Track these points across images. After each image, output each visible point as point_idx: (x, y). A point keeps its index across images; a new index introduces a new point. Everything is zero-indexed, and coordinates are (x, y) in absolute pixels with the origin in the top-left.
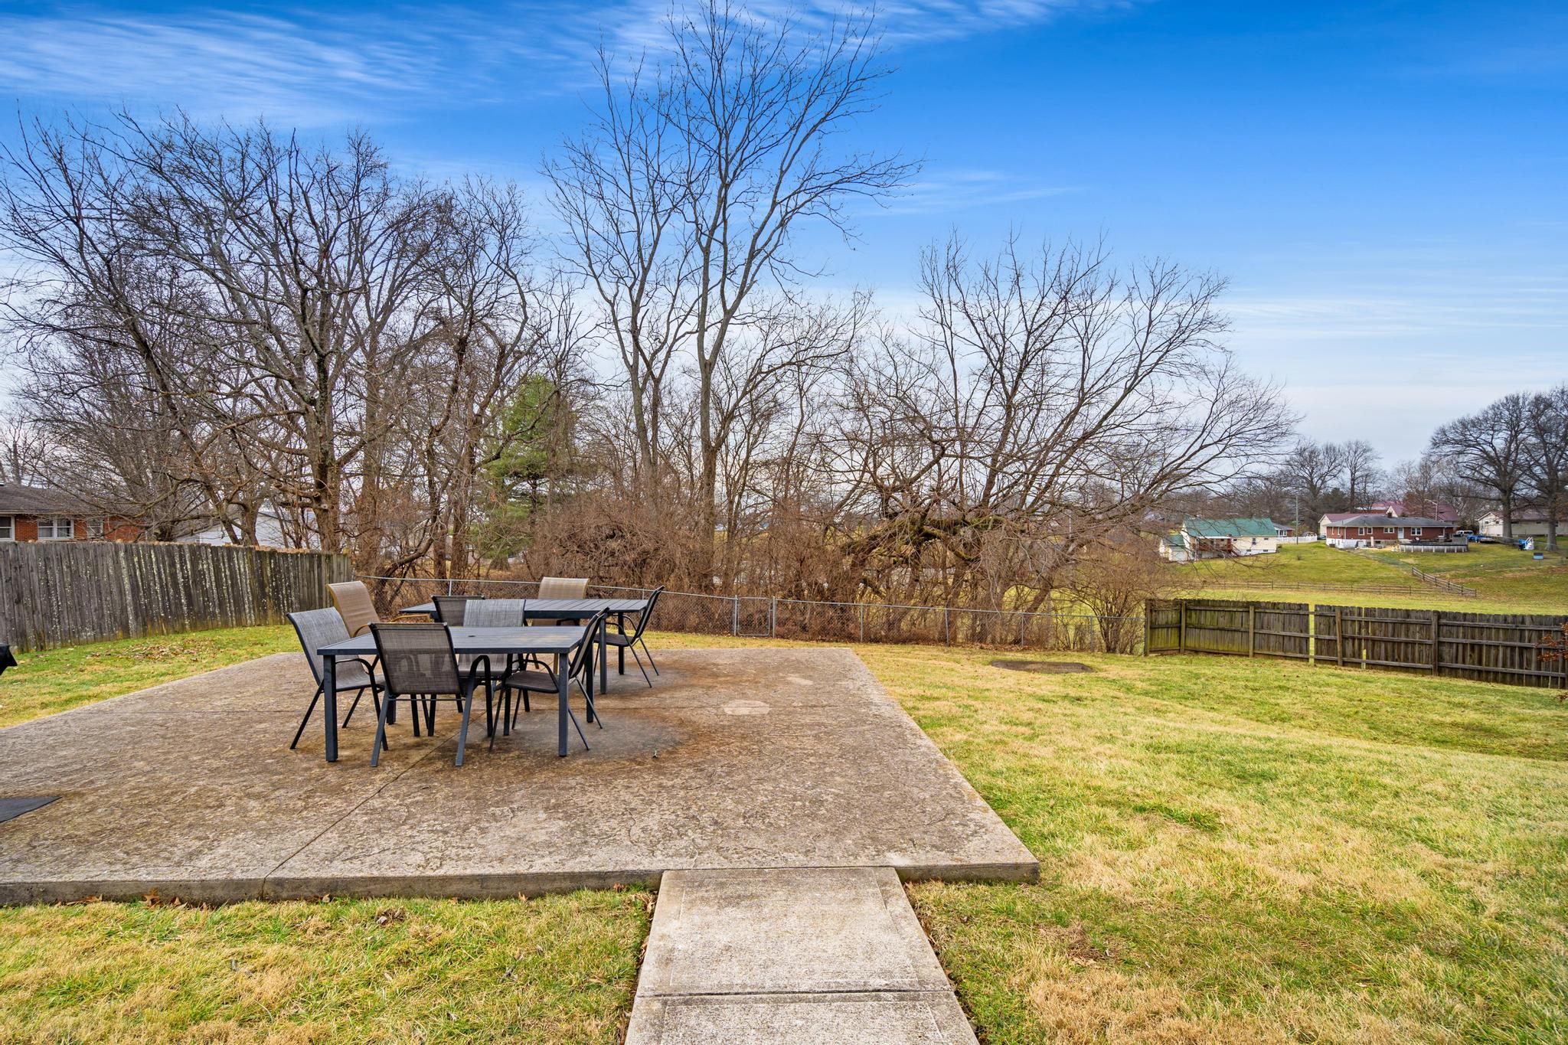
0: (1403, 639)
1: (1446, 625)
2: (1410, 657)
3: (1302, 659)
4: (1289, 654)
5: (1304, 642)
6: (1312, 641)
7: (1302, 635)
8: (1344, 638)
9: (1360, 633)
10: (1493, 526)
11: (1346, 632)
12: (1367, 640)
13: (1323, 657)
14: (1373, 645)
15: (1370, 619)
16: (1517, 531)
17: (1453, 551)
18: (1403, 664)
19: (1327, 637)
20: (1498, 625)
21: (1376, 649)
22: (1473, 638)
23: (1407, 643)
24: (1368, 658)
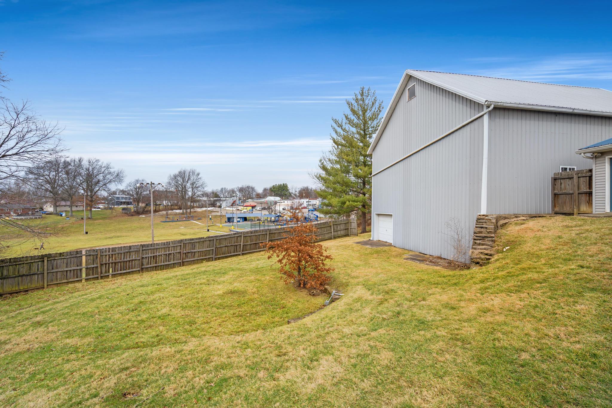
0: (128, 259)
1: (145, 250)
2: (131, 267)
3: (78, 281)
4: (71, 280)
5: (79, 271)
6: (84, 270)
7: (79, 268)
8: (102, 265)
9: (109, 260)
10: (49, 208)
11: (102, 261)
12: (112, 263)
13: (90, 277)
14: (115, 265)
15: (114, 253)
16: (59, 209)
17: (37, 218)
18: (128, 271)
19: (92, 266)
20: (162, 247)
21: (116, 266)
22: (154, 253)
23: (129, 261)
24: (112, 272)
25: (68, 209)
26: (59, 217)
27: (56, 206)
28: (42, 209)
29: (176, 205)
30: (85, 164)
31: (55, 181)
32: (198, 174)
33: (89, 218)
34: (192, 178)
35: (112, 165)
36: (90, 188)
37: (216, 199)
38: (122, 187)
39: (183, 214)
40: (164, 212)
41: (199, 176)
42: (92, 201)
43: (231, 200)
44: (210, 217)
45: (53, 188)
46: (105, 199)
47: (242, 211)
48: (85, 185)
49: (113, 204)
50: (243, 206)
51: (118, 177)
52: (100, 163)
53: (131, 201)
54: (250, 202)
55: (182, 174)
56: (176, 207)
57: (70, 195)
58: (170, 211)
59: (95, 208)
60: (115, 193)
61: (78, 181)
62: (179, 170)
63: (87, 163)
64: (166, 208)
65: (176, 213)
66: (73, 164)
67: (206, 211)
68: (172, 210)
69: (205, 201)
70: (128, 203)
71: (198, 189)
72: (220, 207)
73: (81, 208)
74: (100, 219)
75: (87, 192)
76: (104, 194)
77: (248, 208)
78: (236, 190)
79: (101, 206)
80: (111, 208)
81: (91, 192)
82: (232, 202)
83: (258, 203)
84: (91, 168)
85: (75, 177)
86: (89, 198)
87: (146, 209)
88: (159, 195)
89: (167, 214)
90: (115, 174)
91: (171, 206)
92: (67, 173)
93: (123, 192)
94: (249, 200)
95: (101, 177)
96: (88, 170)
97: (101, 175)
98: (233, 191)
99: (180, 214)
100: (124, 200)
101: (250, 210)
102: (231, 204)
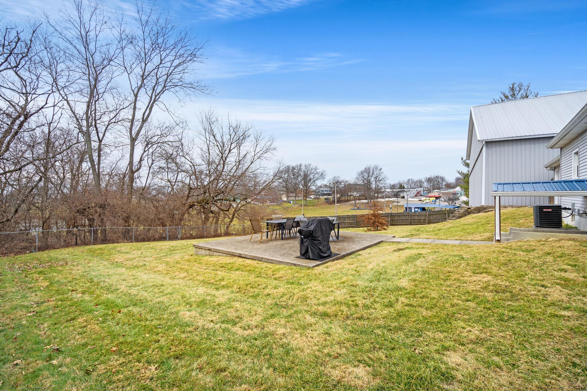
10: (284, 198)
16: (289, 199)
25: (294, 199)
26: (289, 204)
27: (288, 197)
28: (281, 198)
29: (364, 196)
30: (303, 168)
31: (287, 181)
32: (381, 169)
33: (305, 205)
34: (375, 173)
35: (318, 167)
36: (306, 185)
37: (399, 190)
38: (325, 182)
39: (368, 203)
40: (353, 202)
41: (381, 171)
42: (306, 193)
43: (415, 191)
44: (391, 206)
45: (286, 185)
46: (314, 191)
47: (425, 202)
48: (303, 182)
49: (319, 195)
50: (426, 197)
51: (322, 176)
52: (311, 167)
53: (331, 192)
54: (436, 193)
55: (367, 170)
56: (363, 198)
57: (295, 189)
58: (357, 201)
59: (309, 198)
60: (321, 187)
61: (299, 180)
62: (365, 167)
63: (304, 167)
64: (355, 199)
65: (363, 202)
66: (296, 168)
67: (388, 201)
68: (360, 200)
69: (388, 192)
70: (329, 195)
71: (381, 182)
72: (403, 197)
73: (300, 198)
74: (312, 206)
75: (304, 188)
76: (314, 188)
77: (430, 198)
78: (423, 180)
79: (312, 197)
80: (318, 198)
81: (306, 187)
82: (415, 193)
83: (443, 194)
84: (306, 171)
85: (298, 177)
86: (305, 191)
87: (341, 199)
88: (350, 187)
89: (355, 203)
90: (321, 174)
91: (359, 196)
92: (294, 175)
93: (326, 186)
94: (436, 190)
95: (311, 176)
96: (304, 172)
97: (312, 175)
98: (421, 182)
99: (365, 203)
100: (326, 193)
101: (432, 201)
102: (414, 195)
